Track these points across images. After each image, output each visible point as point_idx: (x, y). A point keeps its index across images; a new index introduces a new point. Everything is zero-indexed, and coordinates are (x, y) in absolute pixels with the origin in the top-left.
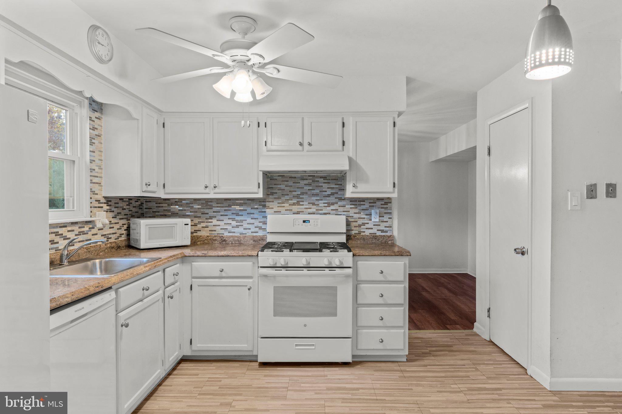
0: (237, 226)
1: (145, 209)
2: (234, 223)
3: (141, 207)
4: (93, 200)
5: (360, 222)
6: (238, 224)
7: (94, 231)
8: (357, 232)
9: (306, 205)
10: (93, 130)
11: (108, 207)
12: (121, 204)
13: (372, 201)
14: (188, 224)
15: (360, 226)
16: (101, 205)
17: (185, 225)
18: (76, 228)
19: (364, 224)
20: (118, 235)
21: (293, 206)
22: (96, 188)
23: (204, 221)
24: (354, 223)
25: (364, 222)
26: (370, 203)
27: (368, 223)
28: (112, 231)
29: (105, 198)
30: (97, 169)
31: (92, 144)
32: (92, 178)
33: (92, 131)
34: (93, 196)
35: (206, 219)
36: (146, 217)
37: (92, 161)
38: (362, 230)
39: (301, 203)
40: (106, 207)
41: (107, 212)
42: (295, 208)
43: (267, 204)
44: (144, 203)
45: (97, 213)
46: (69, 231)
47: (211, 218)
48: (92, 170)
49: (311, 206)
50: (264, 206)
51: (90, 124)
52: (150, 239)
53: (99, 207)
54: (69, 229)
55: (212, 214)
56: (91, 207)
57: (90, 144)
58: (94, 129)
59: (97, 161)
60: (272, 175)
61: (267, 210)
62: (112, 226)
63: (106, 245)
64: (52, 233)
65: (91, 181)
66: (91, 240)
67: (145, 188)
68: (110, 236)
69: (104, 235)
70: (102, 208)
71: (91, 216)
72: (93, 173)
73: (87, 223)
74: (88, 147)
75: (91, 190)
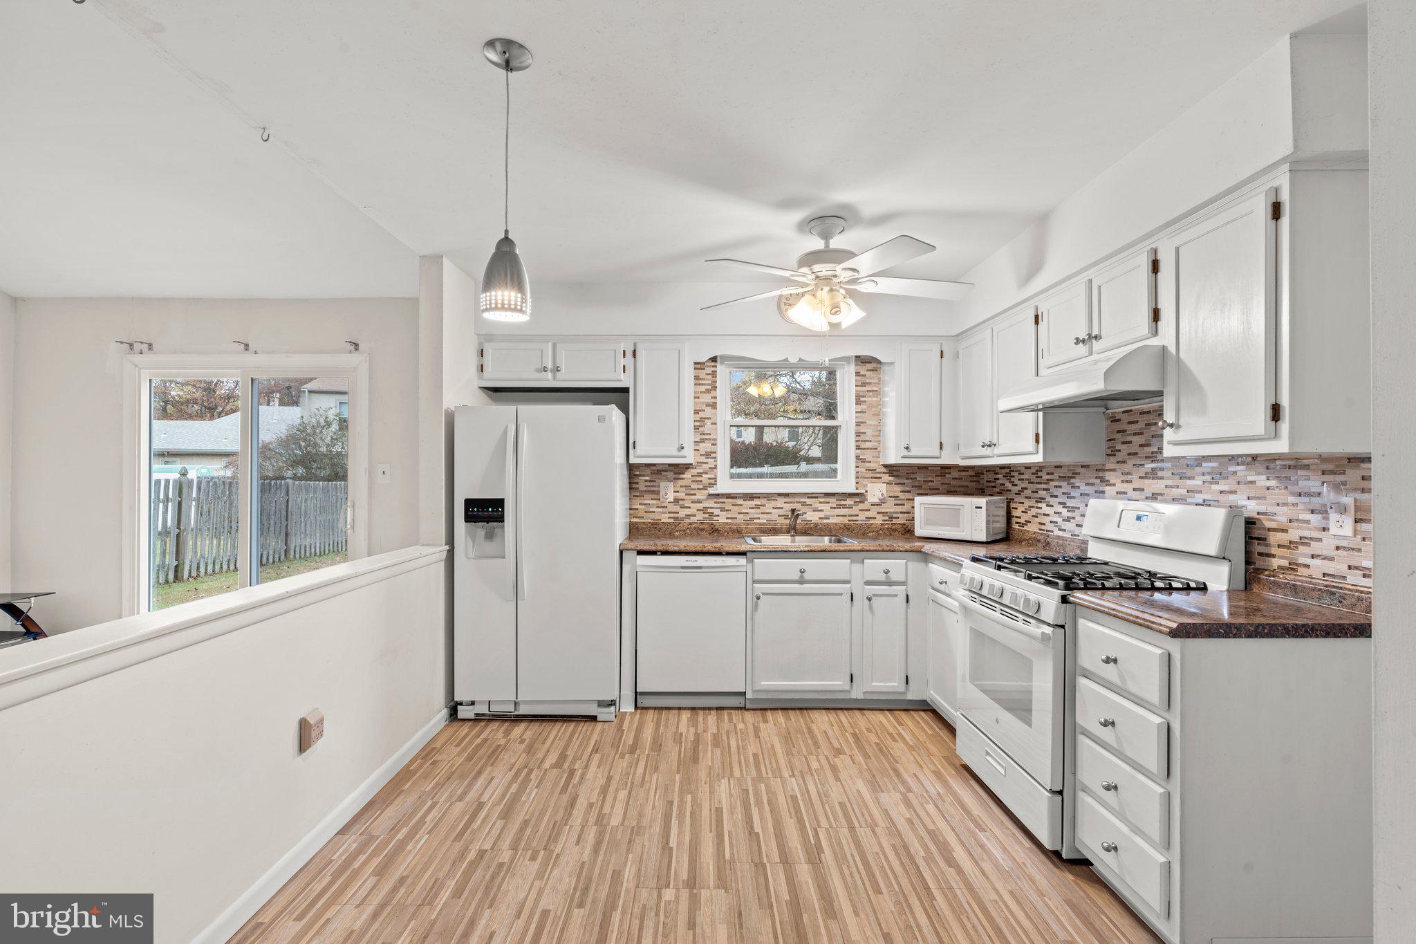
0: (1068, 520)
1: (987, 481)
2: (1065, 512)
3: (975, 479)
4: (862, 470)
5: (1294, 535)
6: (1070, 514)
7: (861, 506)
8: (1285, 563)
9: (1168, 478)
10: (859, 386)
11: (891, 479)
12: (920, 475)
13: (1330, 467)
14: (981, 508)
15: (1291, 545)
16: (878, 475)
17: (976, 508)
18: (833, 501)
19: (1304, 541)
20: (910, 516)
21: (1146, 481)
22: (867, 456)
23: (1033, 505)
24: (1279, 535)
25: (1306, 534)
26: (1323, 473)
27: (1320, 540)
28: (899, 509)
29: (886, 466)
30: (865, 432)
31: (858, 402)
32: (859, 443)
33: (859, 388)
34: (861, 464)
35: (1036, 501)
36: (986, 495)
37: (858, 424)
38: (1302, 560)
39: (1160, 474)
40: (887, 478)
41: (888, 483)
42: (1153, 486)
43: (1109, 476)
44: (985, 472)
45: (869, 485)
46: (820, 503)
47: (1041, 500)
48: (858, 434)
49: (1177, 481)
50: (1103, 480)
51: (856, 379)
52: (926, 523)
53: (874, 478)
54: (822, 500)
55: (1042, 493)
56: (857, 478)
57: (856, 404)
58: (864, 385)
59: (870, 422)
60: (1114, 411)
61: (1107, 489)
62: (899, 502)
63: (882, 524)
64: (797, 502)
65: (858, 447)
66: (858, 516)
67: (905, 453)
68: (895, 515)
69: (882, 513)
70: (881, 478)
71: (857, 489)
72: (862, 437)
73: (851, 495)
74: (854, 408)
75: (858, 457)
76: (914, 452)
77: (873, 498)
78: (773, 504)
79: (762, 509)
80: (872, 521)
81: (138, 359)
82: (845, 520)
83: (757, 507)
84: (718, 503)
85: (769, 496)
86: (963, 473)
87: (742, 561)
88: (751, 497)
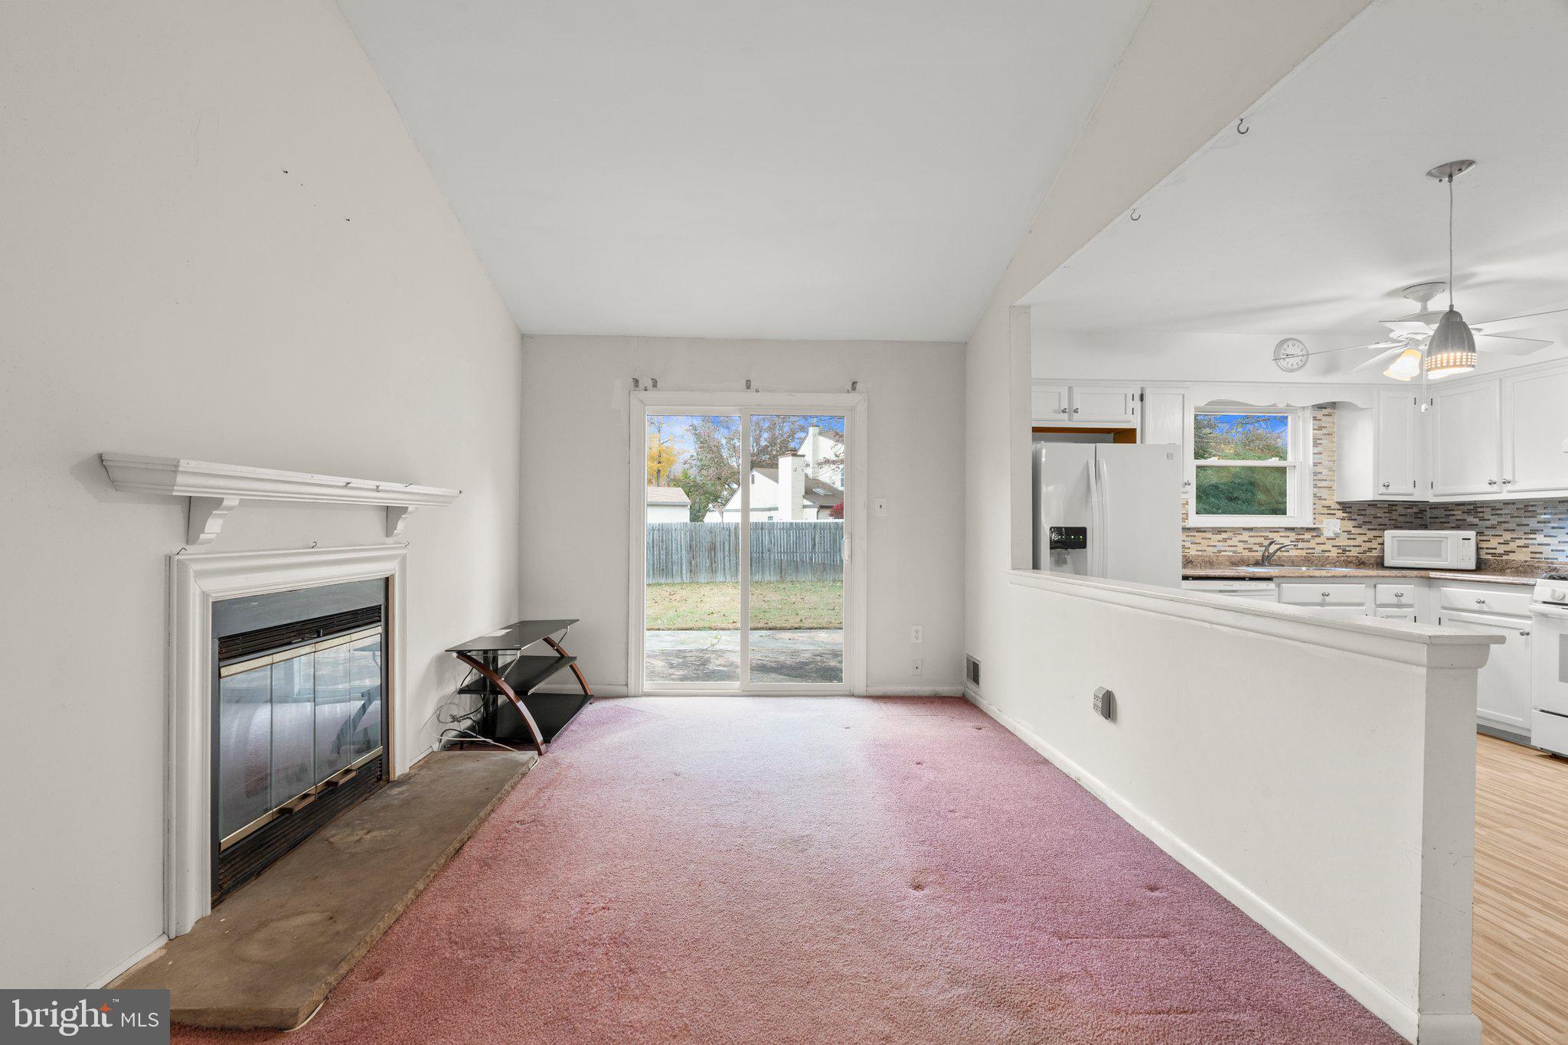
3: (1419, 516)
4: (1318, 506)
7: (1318, 540)
10: (1318, 429)
11: (1345, 515)
12: (1371, 511)
14: (1469, 539)
16: (1332, 512)
17: (1463, 539)
18: (1293, 535)
20: (1361, 550)
22: (1324, 493)
28: (1352, 543)
29: (1339, 503)
30: (1325, 472)
31: (1316, 445)
32: (1316, 482)
33: (1316, 432)
34: (1317, 502)
35: (1525, 533)
37: (1315, 465)
40: (1340, 514)
41: (1341, 519)
44: (1428, 509)
45: (1324, 520)
46: (1281, 537)
47: (1534, 532)
48: (1315, 474)
51: (1313, 424)
52: (1399, 555)
53: (1328, 514)
54: (1283, 534)
56: (1314, 514)
57: (1314, 446)
58: (1320, 428)
59: (1325, 463)
62: (1352, 536)
63: (1338, 557)
64: (1260, 536)
65: (1315, 486)
66: (1314, 549)
67: (1383, 490)
68: (1348, 549)
69: (1336, 546)
70: (1335, 514)
71: (1314, 524)
72: (1319, 477)
73: (1309, 530)
74: (1311, 450)
75: (1315, 495)
76: (1391, 490)
77: (1328, 533)
78: (1240, 537)
79: (1229, 542)
80: (1327, 554)
81: (643, 395)
82: (1304, 553)
83: (1225, 540)
84: (1188, 536)
85: (1236, 531)
86: (1409, 510)
87: (1271, 585)
88: (1219, 531)
